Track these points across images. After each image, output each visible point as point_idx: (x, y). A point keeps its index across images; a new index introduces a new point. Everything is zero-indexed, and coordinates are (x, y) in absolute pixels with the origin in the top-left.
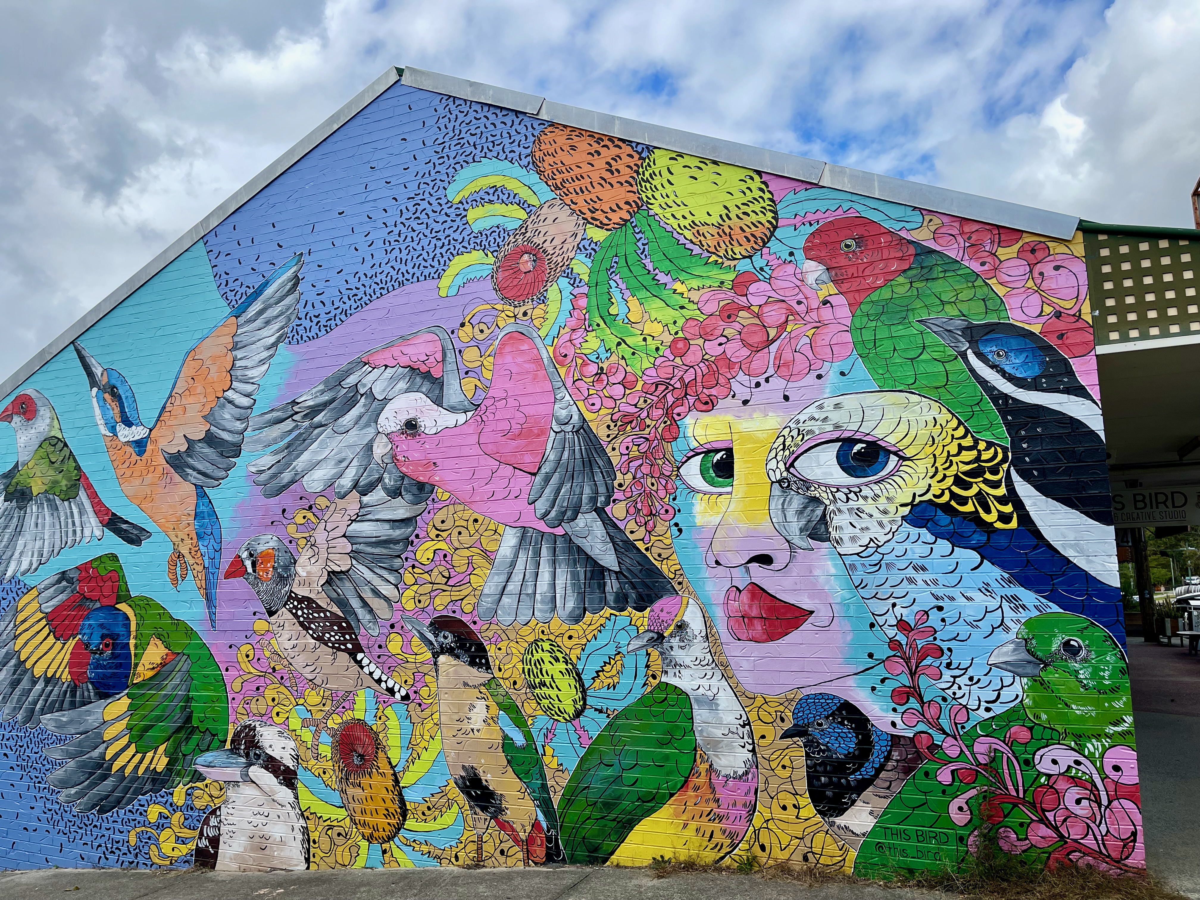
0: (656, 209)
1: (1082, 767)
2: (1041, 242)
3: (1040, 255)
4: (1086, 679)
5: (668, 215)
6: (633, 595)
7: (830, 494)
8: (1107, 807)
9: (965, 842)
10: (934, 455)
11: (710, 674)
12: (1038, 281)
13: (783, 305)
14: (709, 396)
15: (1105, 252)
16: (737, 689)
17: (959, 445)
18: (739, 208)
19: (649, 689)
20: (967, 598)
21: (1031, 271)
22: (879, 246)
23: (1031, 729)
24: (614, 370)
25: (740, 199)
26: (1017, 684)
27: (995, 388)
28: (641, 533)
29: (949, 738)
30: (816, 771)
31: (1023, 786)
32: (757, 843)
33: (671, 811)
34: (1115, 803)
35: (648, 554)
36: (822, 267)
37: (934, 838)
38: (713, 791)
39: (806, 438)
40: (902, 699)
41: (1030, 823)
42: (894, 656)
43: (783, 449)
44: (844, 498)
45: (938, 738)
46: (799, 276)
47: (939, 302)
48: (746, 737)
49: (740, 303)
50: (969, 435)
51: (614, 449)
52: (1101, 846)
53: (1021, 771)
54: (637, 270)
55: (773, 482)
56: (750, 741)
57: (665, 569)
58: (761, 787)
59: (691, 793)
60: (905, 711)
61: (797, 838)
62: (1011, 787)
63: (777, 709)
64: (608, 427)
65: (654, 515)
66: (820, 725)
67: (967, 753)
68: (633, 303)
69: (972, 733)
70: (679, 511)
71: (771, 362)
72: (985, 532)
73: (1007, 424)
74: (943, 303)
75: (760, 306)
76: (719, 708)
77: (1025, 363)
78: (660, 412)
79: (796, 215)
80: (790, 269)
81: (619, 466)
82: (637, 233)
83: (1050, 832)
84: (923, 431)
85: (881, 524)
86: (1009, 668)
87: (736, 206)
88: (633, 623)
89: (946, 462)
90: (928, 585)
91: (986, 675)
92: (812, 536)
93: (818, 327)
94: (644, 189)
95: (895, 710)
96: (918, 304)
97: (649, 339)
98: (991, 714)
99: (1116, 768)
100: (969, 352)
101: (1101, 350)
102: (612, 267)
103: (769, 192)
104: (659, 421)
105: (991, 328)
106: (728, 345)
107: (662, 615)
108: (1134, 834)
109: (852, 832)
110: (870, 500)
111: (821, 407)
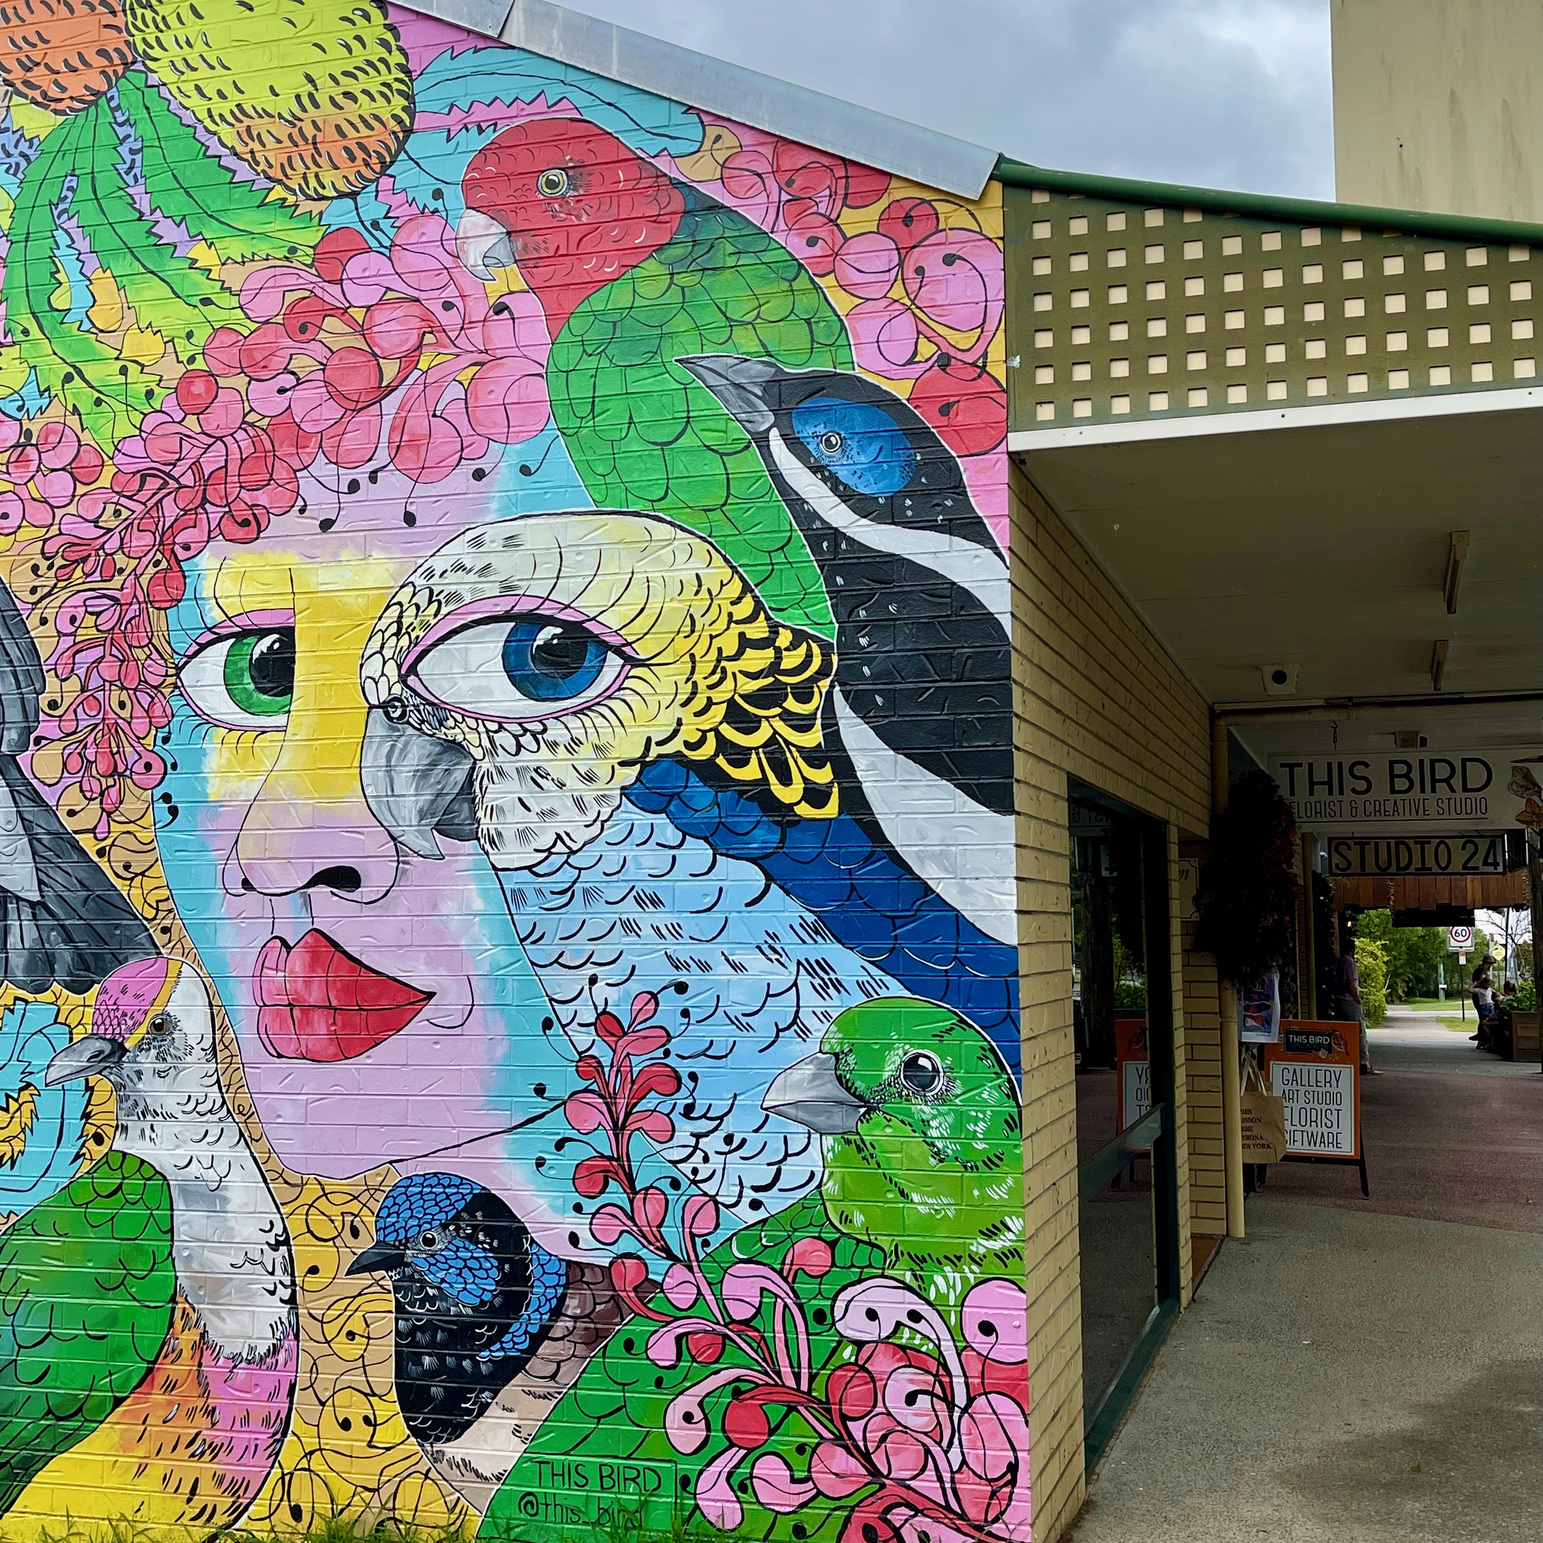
0: (164, 73)
1: (922, 1326)
2: (924, 201)
3: (919, 228)
4: (943, 1138)
5: (189, 88)
6: (65, 955)
7: (484, 736)
8: (964, 1410)
9: (691, 1489)
10: (692, 656)
11: (214, 1132)
12: (913, 287)
13: (415, 309)
14: (251, 507)
15: (1042, 231)
16: (269, 1166)
17: (742, 635)
18: (337, 82)
19: (87, 1166)
20: (735, 966)
21: (901, 265)
22: (613, 187)
23: (832, 1244)
24: (53, 439)
25: (339, 62)
26: (814, 1150)
27: (816, 516)
28: (91, 814)
29: (678, 1267)
30: (414, 1344)
31: (810, 1367)
32: (285, 1503)
33: (116, 1437)
34: (981, 1401)
35: (103, 864)
36: (499, 229)
37: (633, 1480)
38: (206, 1392)
39: (444, 611)
40: (594, 1185)
41: (818, 1444)
42: (586, 1090)
43: (397, 634)
44: (511, 745)
45: (658, 1266)
46: (450, 246)
47: (723, 322)
48: (279, 1271)
49: (327, 298)
50: (762, 616)
51: (43, 622)
52: (950, 1493)
53: (808, 1334)
54: (117, 210)
55: (372, 707)
56: (287, 1280)
57: (136, 898)
58: (303, 1380)
59: (158, 1397)
60: (597, 1212)
61: (366, 1489)
62: (786, 1370)
63: (344, 1208)
64: (35, 569)
65: (121, 775)
66: (430, 1242)
67: (710, 1298)
68: (104, 287)
69: (721, 1256)
70: (174, 766)
71: (384, 438)
72: (776, 823)
73: (834, 592)
74: (732, 323)
75: (368, 308)
76: (229, 1207)
77: (876, 463)
78: (148, 539)
79: (452, 105)
80: (432, 228)
81: (52, 661)
82: (121, 125)
83: (854, 1465)
84: (674, 604)
85: (579, 804)
86: (802, 1115)
87: (332, 77)
88: (61, 1019)
89: (713, 673)
90: (662, 936)
91: (756, 1131)
92: (442, 829)
93: (482, 364)
94: (139, 23)
95: (578, 1208)
96: (682, 322)
97: (133, 369)
98: (761, 1214)
99: (987, 1328)
100: (774, 433)
101: (1019, 441)
102: (63, 199)
103: (401, 49)
104: (145, 560)
105: (818, 385)
106: (298, 393)
107: (123, 1000)
108: (1013, 1468)
109: (476, 1472)
110: (561, 749)
111: (477, 542)
